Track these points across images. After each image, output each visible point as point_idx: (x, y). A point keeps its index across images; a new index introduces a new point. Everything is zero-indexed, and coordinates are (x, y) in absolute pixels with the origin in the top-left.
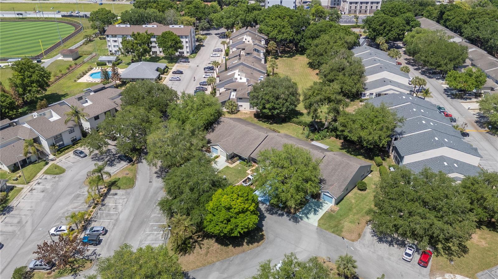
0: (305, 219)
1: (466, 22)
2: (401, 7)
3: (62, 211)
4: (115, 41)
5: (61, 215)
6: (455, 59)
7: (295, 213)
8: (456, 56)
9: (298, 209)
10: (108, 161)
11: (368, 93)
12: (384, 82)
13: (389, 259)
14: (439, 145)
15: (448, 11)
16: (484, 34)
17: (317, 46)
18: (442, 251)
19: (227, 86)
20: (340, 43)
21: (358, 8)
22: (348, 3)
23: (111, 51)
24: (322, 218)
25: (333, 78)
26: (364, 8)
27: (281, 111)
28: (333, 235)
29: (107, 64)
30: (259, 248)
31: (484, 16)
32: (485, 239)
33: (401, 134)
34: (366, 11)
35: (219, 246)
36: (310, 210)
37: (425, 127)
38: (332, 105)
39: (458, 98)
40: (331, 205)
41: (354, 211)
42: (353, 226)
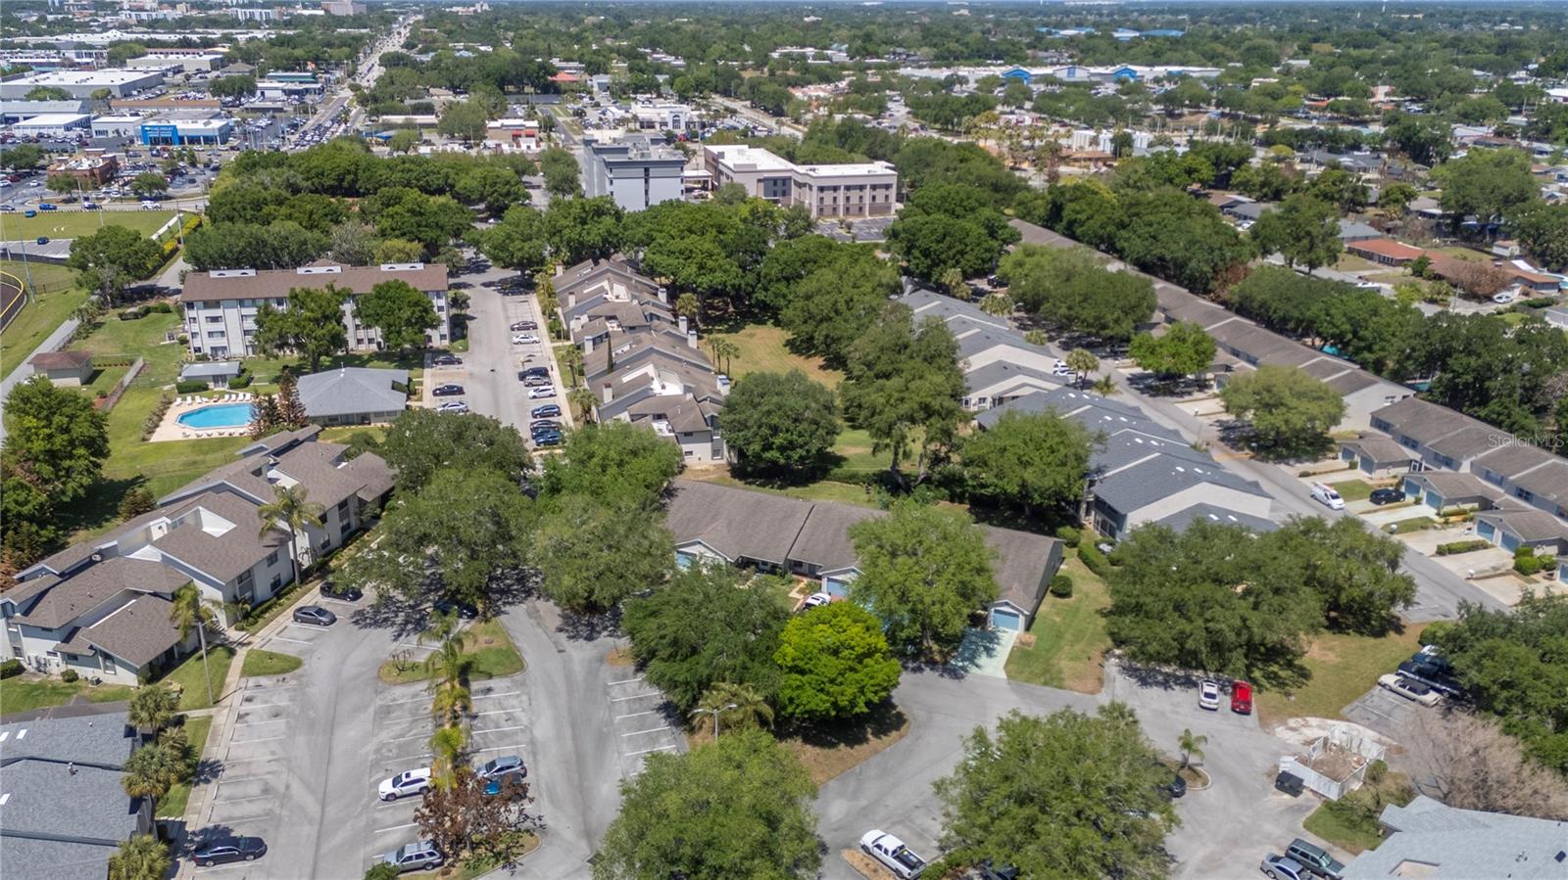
0: (974, 670)
1: (1122, 226)
2: (962, 195)
3: (370, 747)
4: (215, 319)
5: (372, 757)
6: (1133, 308)
7: (946, 662)
8: (1133, 302)
9: (948, 653)
10: (407, 623)
11: (974, 397)
12: (1004, 370)
13: (1177, 713)
14: (1189, 480)
15: (1071, 201)
16: (1175, 250)
17: (808, 297)
18: (1264, 682)
19: (636, 408)
20: (867, 287)
21: (841, 202)
22: (815, 189)
23: (198, 350)
24: (1009, 662)
25: (890, 368)
26: (855, 200)
27: (808, 451)
28: (1048, 689)
29: (211, 385)
30: (906, 741)
31: (1162, 209)
32: (1331, 649)
33: (1099, 471)
34: (861, 209)
35: (818, 750)
36: (975, 651)
37: (1147, 449)
38: (937, 423)
39: (1165, 394)
40: (1016, 633)
41: (1068, 636)
42: (1080, 666)
